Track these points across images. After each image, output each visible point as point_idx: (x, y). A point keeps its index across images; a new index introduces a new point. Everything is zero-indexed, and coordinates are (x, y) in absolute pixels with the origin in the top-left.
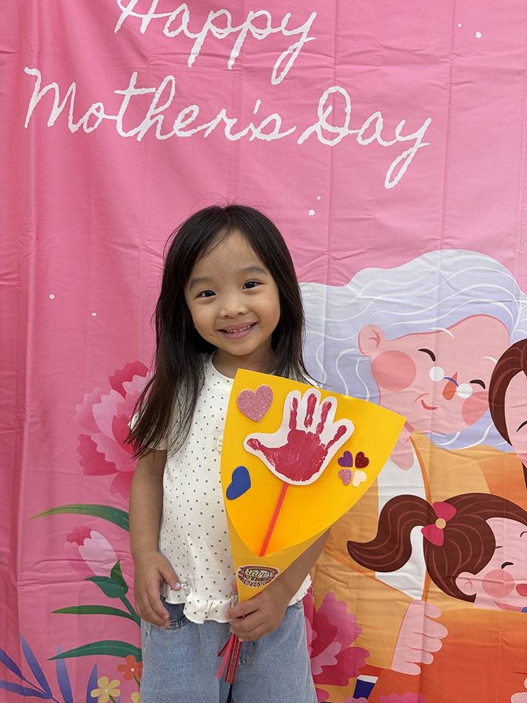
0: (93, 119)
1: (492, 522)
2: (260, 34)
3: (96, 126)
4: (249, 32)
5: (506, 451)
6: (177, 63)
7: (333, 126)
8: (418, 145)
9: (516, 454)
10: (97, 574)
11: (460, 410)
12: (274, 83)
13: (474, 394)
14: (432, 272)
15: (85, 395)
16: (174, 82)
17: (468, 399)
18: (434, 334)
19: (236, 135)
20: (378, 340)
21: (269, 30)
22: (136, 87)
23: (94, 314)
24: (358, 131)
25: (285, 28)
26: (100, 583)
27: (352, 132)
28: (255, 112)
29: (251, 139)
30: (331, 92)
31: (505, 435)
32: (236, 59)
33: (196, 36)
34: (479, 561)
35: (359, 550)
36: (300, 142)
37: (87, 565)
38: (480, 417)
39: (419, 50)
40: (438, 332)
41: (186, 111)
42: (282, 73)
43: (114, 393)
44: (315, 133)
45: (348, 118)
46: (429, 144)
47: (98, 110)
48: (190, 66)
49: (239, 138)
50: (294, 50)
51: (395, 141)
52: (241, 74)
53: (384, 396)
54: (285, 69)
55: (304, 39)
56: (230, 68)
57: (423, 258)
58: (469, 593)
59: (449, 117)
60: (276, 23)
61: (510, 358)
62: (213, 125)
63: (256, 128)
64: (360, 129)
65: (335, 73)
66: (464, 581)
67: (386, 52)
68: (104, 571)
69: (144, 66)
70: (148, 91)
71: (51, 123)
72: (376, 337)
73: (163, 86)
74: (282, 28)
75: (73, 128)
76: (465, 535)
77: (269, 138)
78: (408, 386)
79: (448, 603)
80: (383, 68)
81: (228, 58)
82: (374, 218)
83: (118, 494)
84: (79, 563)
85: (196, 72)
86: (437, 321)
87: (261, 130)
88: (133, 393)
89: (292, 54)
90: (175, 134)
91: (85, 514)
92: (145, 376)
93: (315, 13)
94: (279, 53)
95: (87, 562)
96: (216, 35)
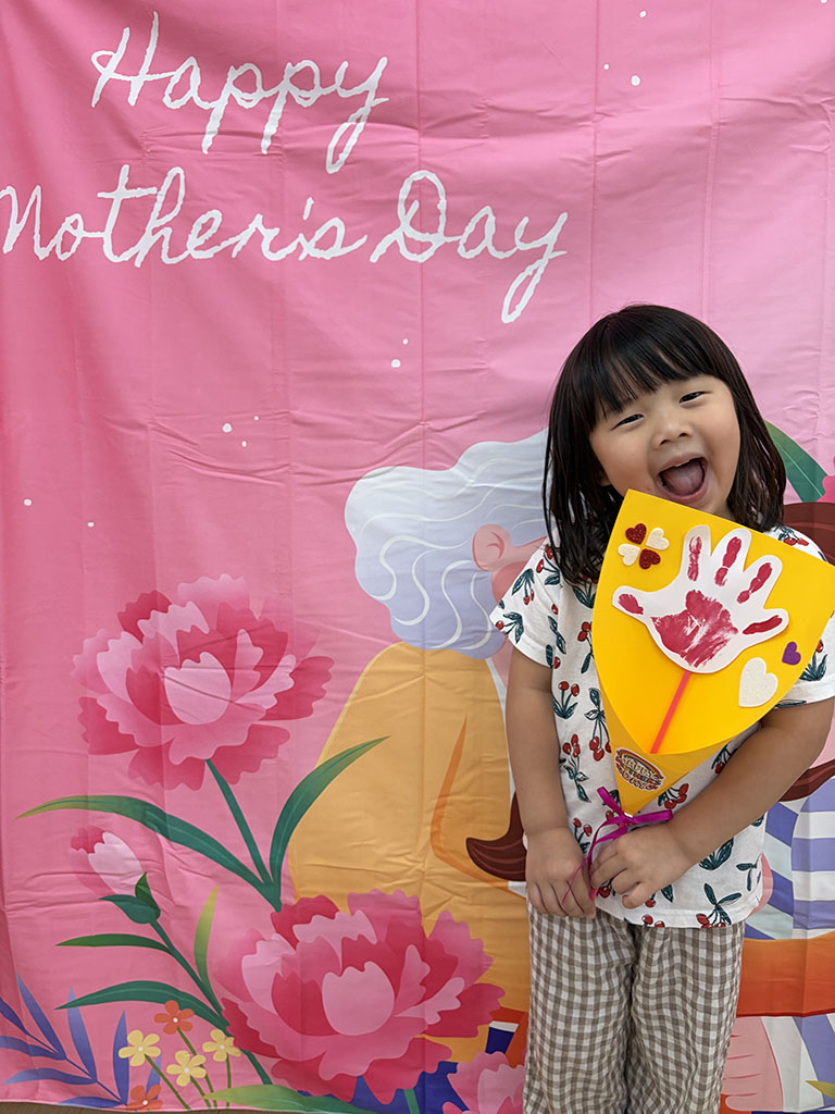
0: (68, 239)
2: (306, 99)
3: (73, 250)
4: (289, 97)
6: (185, 148)
7: (422, 231)
8: (549, 255)
10: (117, 891)
12: (330, 171)
15: (86, 642)
16: (182, 177)
19: (278, 253)
20: (501, 546)
21: (317, 92)
22: (128, 187)
23: (91, 525)
24: (456, 239)
25: (341, 86)
26: (122, 904)
27: (450, 240)
28: (305, 218)
29: (301, 258)
30: (417, 179)
32: (273, 138)
33: (212, 105)
35: (483, 851)
36: (374, 258)
37: (101, 879)
39: (545, 111)
41: (203, 219)
42: (341, 155)
43: (125, 635)
44: (395, 245)
45: (443, 219)
46: (565, 252)
47: (75, 225)
48: (206, 152)
49: (283, 256)
50: (358, 120)
51: (515, 250)
52: (282, 161)
54: (345, 149)
56: (265, 152)
59: (594, 210)
60: (327, 80)
62: (243, 238)
63: (308, 241)
64: (462, 235)
65: (420, 150)
67: (494, 116)
68: (126, 887)
69: (138, 155)
70: (145, 192)
71: (8, 247)
72: (497, 542)
73: (167, 183)
74: (337, 86)
75: (42, 253)
77: (327, 255)
80: (492, 142)
81: (260, 136)
82: (488, 369)
83: (141, 779)
84: (90, 877)
85: (216, 160)
87: (317, 243)
88: (152, 636)
89: (355, 126)
90: (190, 255)
91: (95, 809)
92: (166, 612)
93: (385, 59)
94: (335, 126)
95: (102, 876)
96: (241, 103)
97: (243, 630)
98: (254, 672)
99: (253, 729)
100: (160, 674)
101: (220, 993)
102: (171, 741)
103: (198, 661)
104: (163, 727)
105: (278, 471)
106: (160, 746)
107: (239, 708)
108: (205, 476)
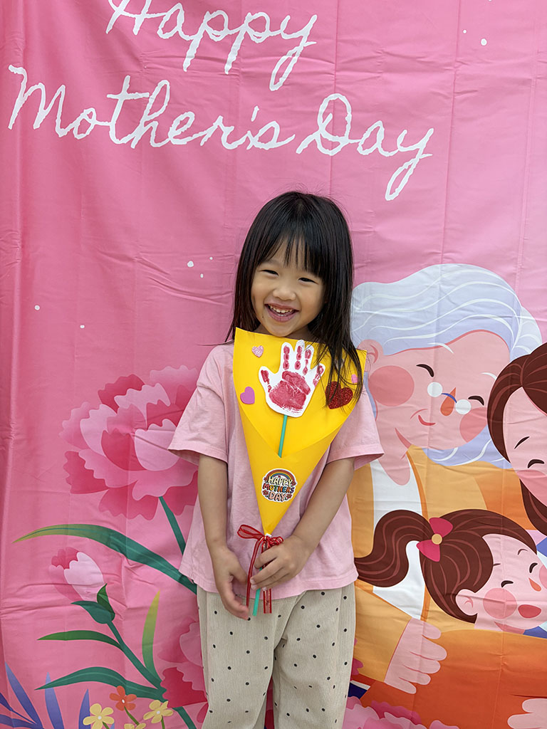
0: (84, 126)
1: (490, 539)
2: (258, 38)
3: (88, 132)
4: (246, 35)
6: (170, 67)
7: (333, 135)
8: (420, 156)
9: (514, 471)
10: (84, 598)
11: (459, 427)
12: (272, 90)
13: (472, 411)
14: (431, 287)
15: (73, 411)
16: (168, 87)
17: (466, 415)
18: (433, 350)
19: (233, 143)
20: (376, 355)
21: (267, 34)
22: (129, 91)
23: (82, 327)
24: (358, 141)
25: (284, 32)
26: (87, 607)
27: (352, 141)
28: (253, 120)
29: (248, 148)
30: (332, 99)
31: (503, 452)
32: (233, 63)
33: (191, 38)
34: (478, 579)
36: (299, 151)
37: (73, 589)
38: (478, 433)
39: (422, 57)
40: (437, 347)
41: (182, 117)
42: (280, 79)
44: (314, 143)
45: (348, 127)
46: (431, 155)
47: (90, 115)
48: (185, 70)
49: (236, 146)
50: (294, 55)
51: (396, 151)
52: (239, 80)
53: (382, 411)
54: (284, 75)
55: (304, 43)
56: (227, 73)
57: (423, 272)
58: (470, 613)
59: (452, 128)
60: (275, 26)
61: (510, 374)
62: (209, 133)
63: (254, 136)
64: (361, 138)
65: (336, 79)
66: (464, 599)
67: (388, 59)
68: (90, 595)
69: (138, 70)
70: (141, 95)
71: (36, 125)
72: (374, 352)
73: (157, 90)
74: (281, 31)
75: (61, 133)
76: (462, 551)
77: (266, 147)
78: (405, 401)
79: (449, 624)
80: (386, 76)
81: (225, 62)
82: (374, 232)
83: (108, 511)
84: (64, 587)
85: (192, 76)
86: (437, 336)
87: (259, 138)
88: (126, 407)
89: (291, 59)
90: (170, 141)
91: (73, 535)
92: (140, 389)
93: (316, 16)
94: (278, 58)
95: (74, 587)
96: (212, 37)
100: (131, 434)
102: (135, 483)
103: (161, 426)
104: (129, 472)
105: (223, 295)
106: (127, 487)
108: (173, 296)
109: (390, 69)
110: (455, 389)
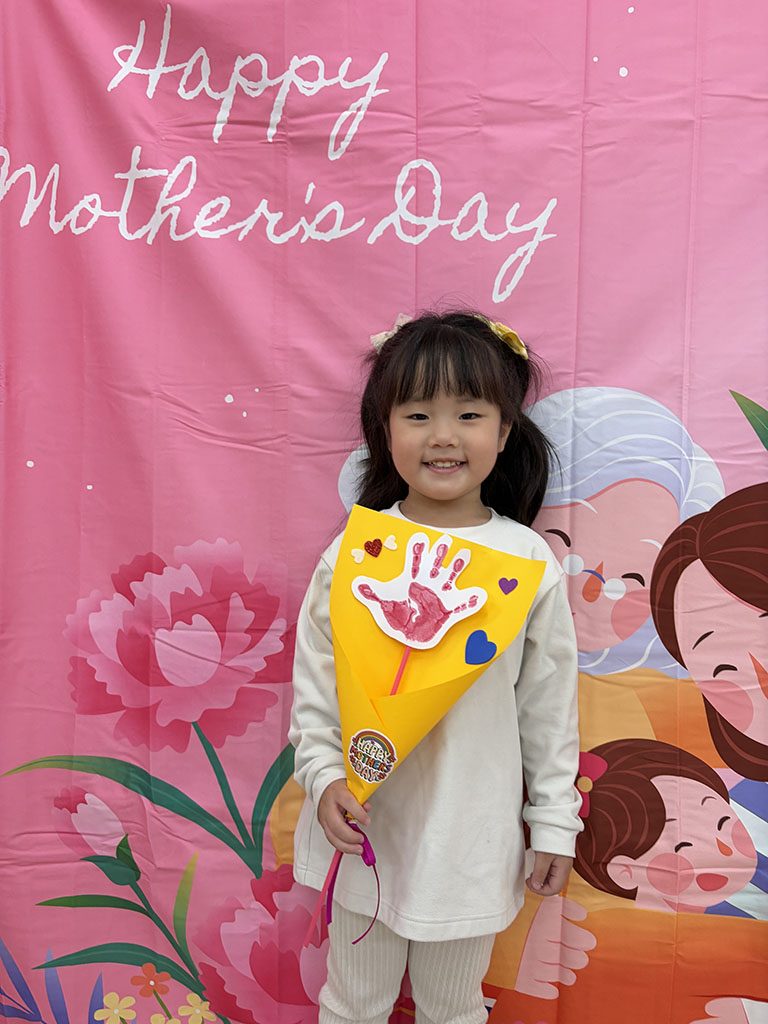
0: (84, 216)
1: (661, 783)
2: (309, 89)
3: (90, 225)
4: (293, 85)
5: (679, 677)
6: (196, 138)
7: (417, 215)
8: (539, 237)
9: (692, 681)
10: (98, 852)
11: (610, 618)
12: (332, 158)
14: (563, 420)
16: (194, 165)
17: (619, 600)
18: (569, 508)
19: (282, 236)
21: (322, 82)
22: (139, 167)
23: (90, 487)
24: (452, 221)
25: (344, 79)
26: (104, 864)
27: (444, 223)
28: (307, 201)
29: (303, 241)
30: (414, 167)
31: (676, 654)
32: (279, 126)
33: (221, 96)
34: (642, 840)
36: (371, 240)
37: (83, 839)
38: (638, 627)
39: (537, 101)
40: (573, 505)
41: (213, 204)
42: (342, 143)
43: (118, 597)
44: (391, 227)
45: (437, 204)
46: (555, 235)
47: (93, 204)
48: (216, 141)
49: (286, 240)
50: (359, 109)
51: (506, 233)
52: (286, 148)
54: (347, 137)
56: (270, 140)
57: (549, 401)
58: (627, 886)
59: (582, 197)
60: (331, 72)
61: (681, 541)
62: (250, 223)
63: (309, 224)
64: (455, 218)
65: (417, 140)
66: (620, 869)
67: (489, 106)
68: (107, 848)
69: (152, 140)
70: (156, 173)
71: (25, 221)
73: (179, 169)
74: (340, 78)
75: (56, 227)
76: (621, 801)
77: (327, 237)
79: (596, 900)
80: (487, 130)
81: (267, 125)
83: (126, 740)
84: (72, 837)
85: (225, 149)
86: (573, 489)
87: (317, 225)
88: (145, 598)
89: (355, 115)
90: (196, 233)
91: (78, 769)
92: (161, 573)
93: (386, 54)
94: (336, 114)
95: (84, 837)
96: (248, 92)
97: (235, 594)
98: (245, 635)
99: (241, 692)
100: (151, 636)
101: (198, 957)
102: (160, 702)
103: (190, 623)
104: (151, 688)
105: (275, 441)
106: (148, 708)
107: (229, 671)
108: (207, 443)
109: (491, 121)
110: (602, 564)
